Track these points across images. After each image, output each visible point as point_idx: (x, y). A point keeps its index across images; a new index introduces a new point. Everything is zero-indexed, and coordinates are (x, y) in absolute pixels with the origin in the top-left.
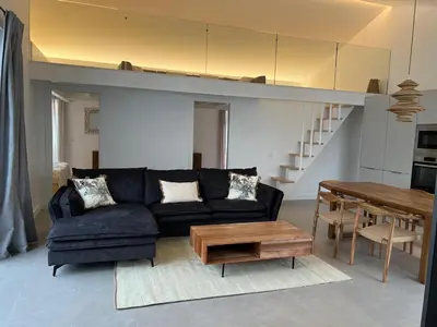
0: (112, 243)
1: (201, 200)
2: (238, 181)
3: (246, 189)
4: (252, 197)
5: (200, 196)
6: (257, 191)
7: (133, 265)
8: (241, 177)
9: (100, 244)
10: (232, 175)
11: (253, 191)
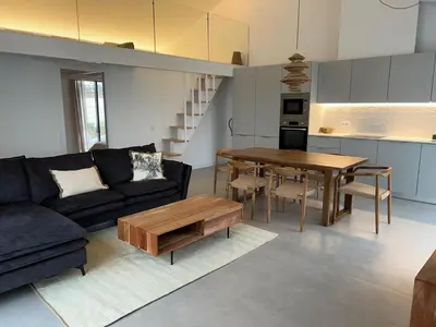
0: (29, 260)
1: (106, 187)
2: (142, 160)
3: (152, 168)
4: (160, 176)
5: (104, 182)
6: (163, 169)
7: (57, 281)
8: (145, 156)
9: (14, 265)
10: (134, 154)
11: (160, 169)
